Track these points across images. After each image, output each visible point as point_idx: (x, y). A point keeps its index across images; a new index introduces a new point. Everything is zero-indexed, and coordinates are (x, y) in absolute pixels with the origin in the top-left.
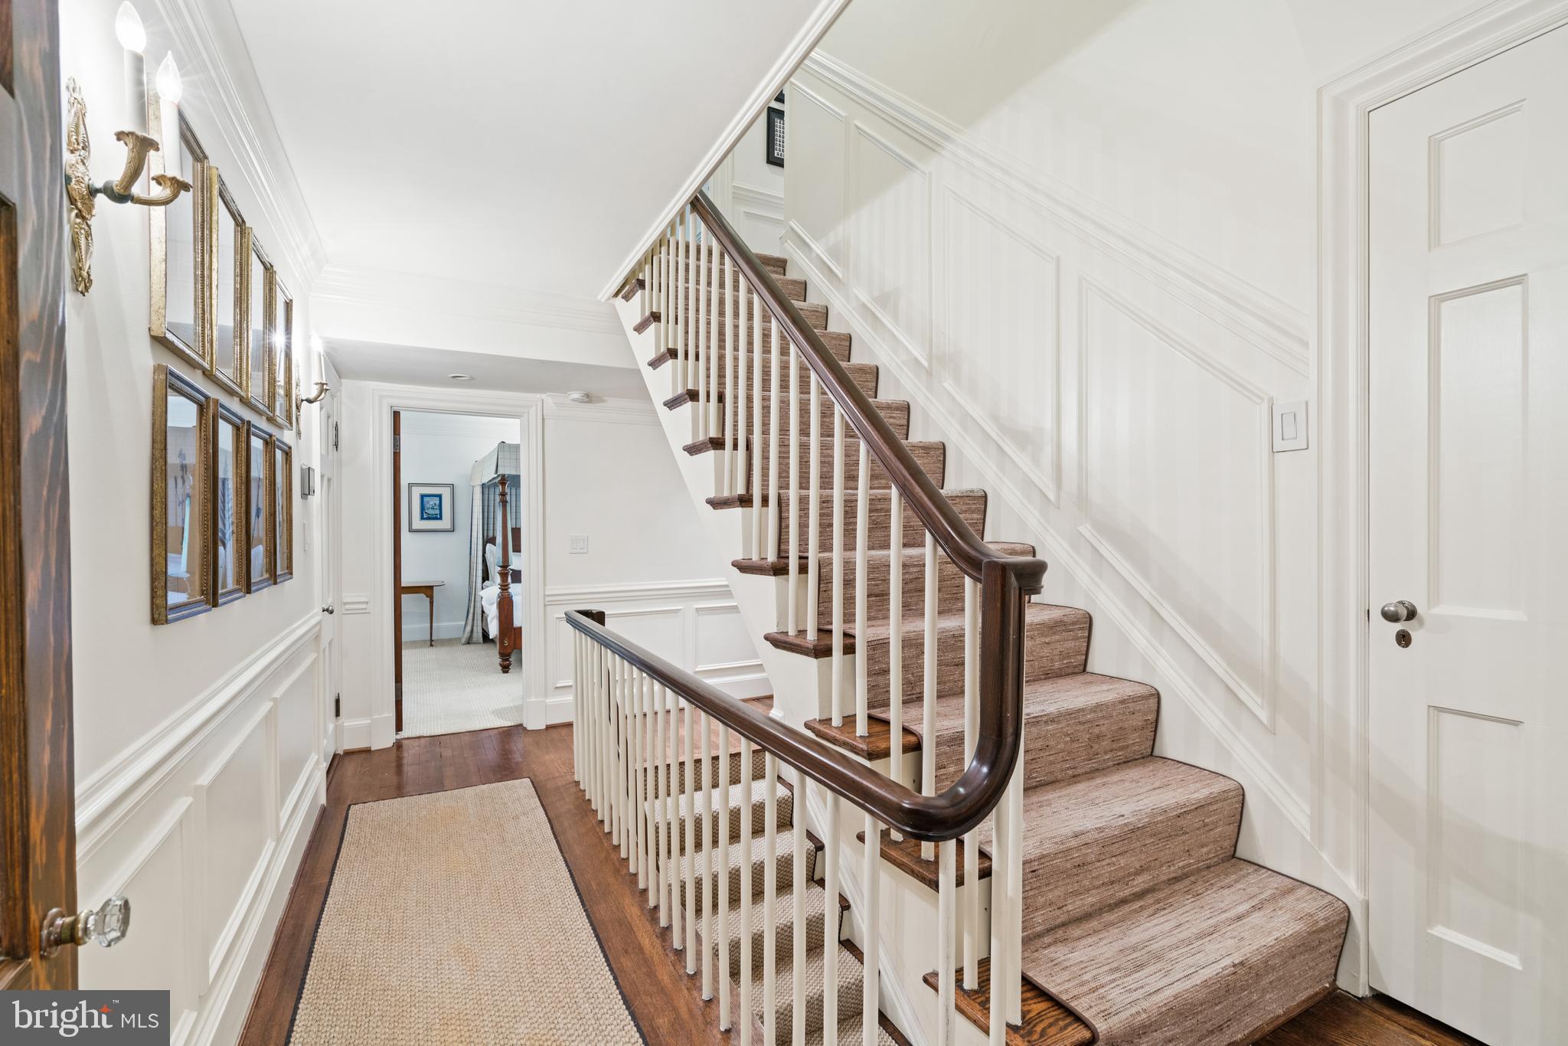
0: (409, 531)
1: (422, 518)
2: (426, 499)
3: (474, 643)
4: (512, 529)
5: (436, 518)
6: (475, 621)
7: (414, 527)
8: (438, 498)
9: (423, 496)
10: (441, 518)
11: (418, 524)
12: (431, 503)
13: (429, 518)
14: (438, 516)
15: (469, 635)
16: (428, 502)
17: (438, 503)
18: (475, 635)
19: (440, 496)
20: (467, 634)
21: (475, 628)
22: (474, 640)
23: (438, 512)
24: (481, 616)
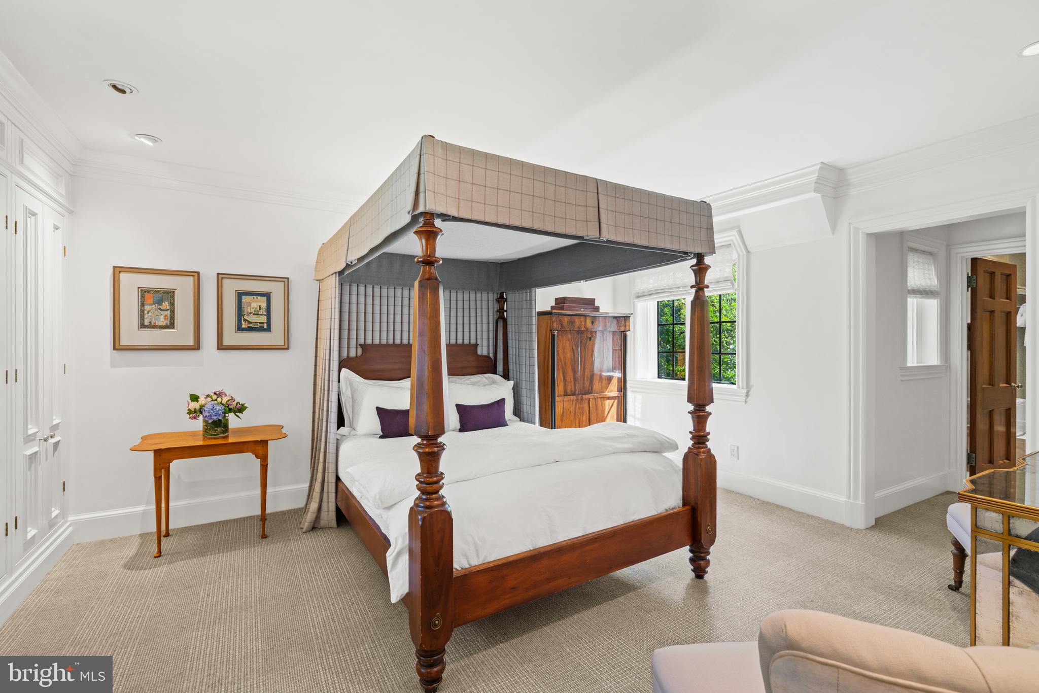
0: (218, 349)
1: (240, 329)
2: (245, 299)
3: (322, 528)
4: (449, 346)
5: (261, 329)
6: (325, 494)
7: (226, 342)
8: (265, 299)
9: (240, 295)
10: (269, 329)
11: (232, 337)
12: (254, 305)
13: (250, 329)
14: (265, 326)
15: (315, 515)
16: (249, 304)
17: (264, 305)
18: (324, 515)
19: (268, 296)
20: (310, 517)
21: (324, 505)
22: (323, 523)
23: (264, 319)
24: (334, 485)
